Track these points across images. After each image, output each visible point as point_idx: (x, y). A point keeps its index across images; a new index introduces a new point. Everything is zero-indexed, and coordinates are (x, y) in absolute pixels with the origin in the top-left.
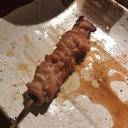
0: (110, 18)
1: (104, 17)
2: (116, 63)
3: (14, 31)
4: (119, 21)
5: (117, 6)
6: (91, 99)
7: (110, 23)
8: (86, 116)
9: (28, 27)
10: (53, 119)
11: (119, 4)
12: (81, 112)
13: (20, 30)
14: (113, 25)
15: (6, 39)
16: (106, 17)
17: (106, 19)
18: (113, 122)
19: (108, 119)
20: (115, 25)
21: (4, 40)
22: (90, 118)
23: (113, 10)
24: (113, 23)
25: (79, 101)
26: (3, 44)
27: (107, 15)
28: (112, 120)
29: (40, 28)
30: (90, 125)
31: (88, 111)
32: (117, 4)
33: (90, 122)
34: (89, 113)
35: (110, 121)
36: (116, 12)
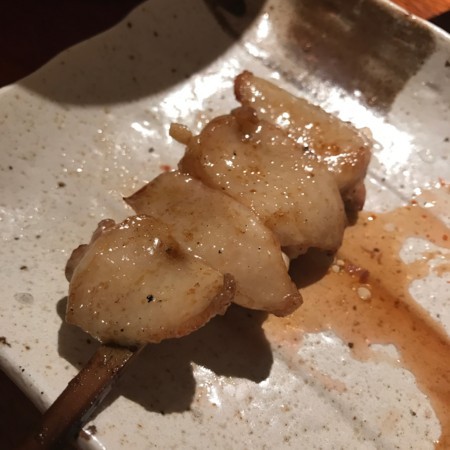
0: (389, 65)
1: (367, 62)
2: (425, 215)
3: (60, 128)
4: (420, 74)
5: (408, 24)
7: (390, 82)
8: (340, 408)
9: (107, 112)
10: (224, 427)
11: (414, 17)
12: (321, 395)
13: (82, 122)
14: (400, 88)
15: (34, 155)
16: (372, 62)
18: (437, 421)
19: (420, 412)
20: (407, 89)
21: (25, 158)
22: (354, 414)
23: (395, 39)
24: (401, 81)
25: (309, 358)
26: (23, 173)
27: (376, 56)
28: (433, 415)
29: (148, 112)
30: (359, 439)
31: (345, 390)
32: (406, 16)
33: (357, 431)
34: (349, 399)
35: (428, 422)
36: (406, 44)
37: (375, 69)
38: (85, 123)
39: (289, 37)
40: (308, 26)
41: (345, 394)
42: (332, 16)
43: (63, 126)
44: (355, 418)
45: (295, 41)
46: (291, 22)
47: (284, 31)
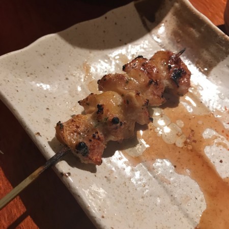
0: (212, 55)
1: (203, 52)
2: (217, 120)
3: (70, 55)
4: (225, 61)
5: (223, 39)
6: (175, 167)
7: (212, 62)
8: (166, 190)
9: (90, 53)
11: (227, 36)
12: (160, 183)
13: (79, 54)
14: (215, 65)
15: (58, 64)
16: (205, 52)
17: (205, 55)
18: (206, 204)
19: (199, 198)
20: (218, 66)
21: (54, 65)
22: (172, 194)
23: (217, 44)
24: (216, 62)
26: (52, 71)
27: (207, 50)
28: (204, 201)
29: (107, 56)
30: (172, 204)
31: (170, 184)
32: (223, 35)
33: (172, 201)
34: (170, 187)
35: (202, 203)
36: (221, 47)
37: (206, 55)
38: (81, 55)
39: (172, 35)
40: (181, 32)
41: (169, 185)
42: (192, 29)
43: (72, 55)
44: (172, 196)
45: (174, 37)
46: (173, 29)
47: (170, 32)
